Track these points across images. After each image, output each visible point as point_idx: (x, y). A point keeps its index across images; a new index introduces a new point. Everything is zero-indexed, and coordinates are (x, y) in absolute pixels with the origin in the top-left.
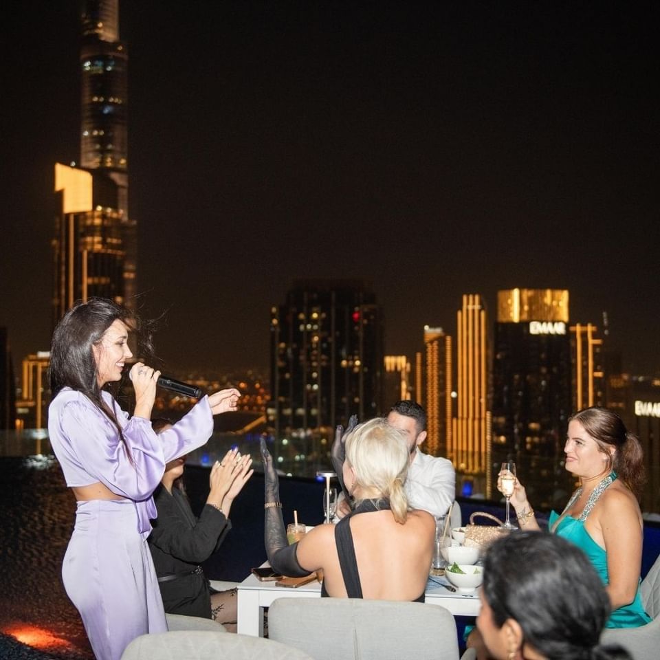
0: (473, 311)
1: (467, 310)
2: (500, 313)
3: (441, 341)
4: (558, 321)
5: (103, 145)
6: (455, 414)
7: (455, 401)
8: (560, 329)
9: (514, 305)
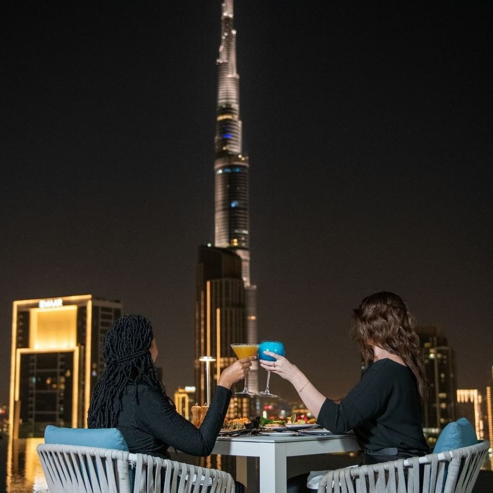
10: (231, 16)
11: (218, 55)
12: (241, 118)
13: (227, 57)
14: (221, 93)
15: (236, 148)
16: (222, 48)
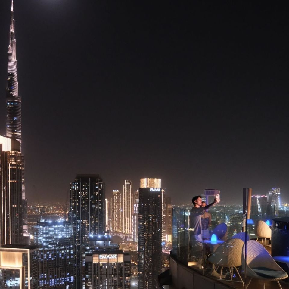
0: (128, 185)
1: (126, 185)
2: (141, 185)
3: (118, 194)
4: (158, 188)
5: (13, 130)
6: (122, 216)
7: (122, 212)
8: (159, 190)
9: (145, 183)
10: (14, 32)
11: (8, 50)
12: (18, 80)
13: (12, 51)
14: (9, 68)
15: (16, 94)
16: (9, 46)
